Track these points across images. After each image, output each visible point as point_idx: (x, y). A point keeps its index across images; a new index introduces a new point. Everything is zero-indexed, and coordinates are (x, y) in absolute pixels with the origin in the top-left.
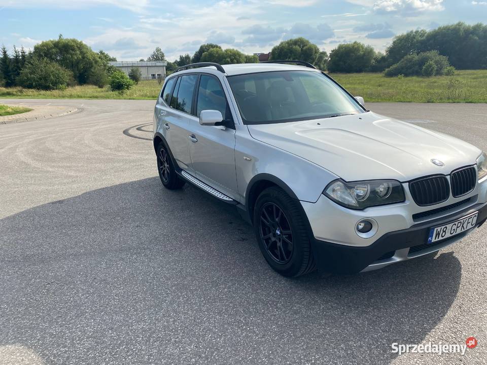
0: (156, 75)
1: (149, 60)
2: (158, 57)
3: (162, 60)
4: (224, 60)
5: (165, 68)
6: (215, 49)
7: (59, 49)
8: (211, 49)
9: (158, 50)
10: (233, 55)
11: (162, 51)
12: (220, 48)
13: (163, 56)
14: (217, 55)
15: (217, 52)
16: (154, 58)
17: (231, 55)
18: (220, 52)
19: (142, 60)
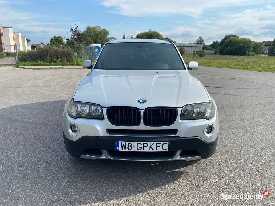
0: (196, 52)
1: (195, 43)
2: (200, 41)
3: (202, 43)
4: (239, 44)
5: (201, 48)
6: (234, 38)
7: (147, 36)
8: (231, 38)
9: (201, 38)
10: (245, 42)
11: (203, 38)
12: (238, 37)
13: (203, 41)
14: (234, 42)
15: (235, 40)
16: (197, 42)
17: (244, 42)
18: (237, 40)
19: (190, 43)
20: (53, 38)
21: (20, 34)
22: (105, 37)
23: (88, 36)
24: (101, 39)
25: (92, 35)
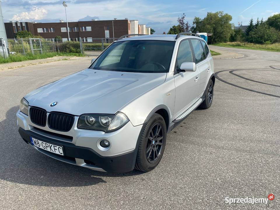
20: (172, 28)
21: (144, 26)
22: (227, 22)
23: (207, 24)
24: (222, 25)
25: (213, 22)
